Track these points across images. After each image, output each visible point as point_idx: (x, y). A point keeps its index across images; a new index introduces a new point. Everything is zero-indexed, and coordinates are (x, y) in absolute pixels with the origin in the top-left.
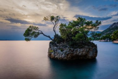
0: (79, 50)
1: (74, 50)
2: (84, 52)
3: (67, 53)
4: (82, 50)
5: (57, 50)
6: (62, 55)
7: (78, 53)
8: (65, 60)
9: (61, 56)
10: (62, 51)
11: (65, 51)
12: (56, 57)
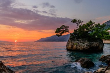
0: (94, 43)
1: (91, 43)
2: (98, 45)
3: (88, 45)
4: (96, 43)
5: (79, 43)
6: (84, 46)
7: (94, 45)
8: (86, 49)
9: (83, 48)
10: (83, 43)
11: (86, 44)
12: (78, 48)
